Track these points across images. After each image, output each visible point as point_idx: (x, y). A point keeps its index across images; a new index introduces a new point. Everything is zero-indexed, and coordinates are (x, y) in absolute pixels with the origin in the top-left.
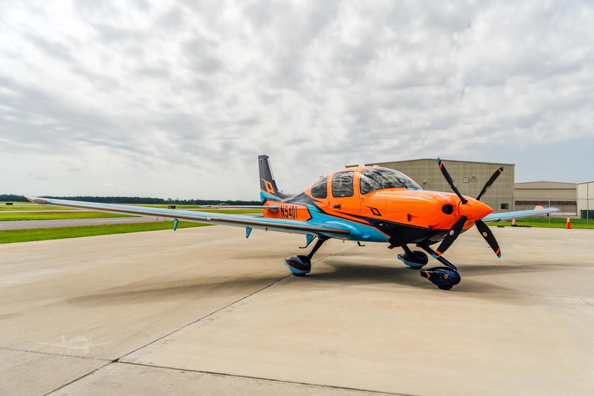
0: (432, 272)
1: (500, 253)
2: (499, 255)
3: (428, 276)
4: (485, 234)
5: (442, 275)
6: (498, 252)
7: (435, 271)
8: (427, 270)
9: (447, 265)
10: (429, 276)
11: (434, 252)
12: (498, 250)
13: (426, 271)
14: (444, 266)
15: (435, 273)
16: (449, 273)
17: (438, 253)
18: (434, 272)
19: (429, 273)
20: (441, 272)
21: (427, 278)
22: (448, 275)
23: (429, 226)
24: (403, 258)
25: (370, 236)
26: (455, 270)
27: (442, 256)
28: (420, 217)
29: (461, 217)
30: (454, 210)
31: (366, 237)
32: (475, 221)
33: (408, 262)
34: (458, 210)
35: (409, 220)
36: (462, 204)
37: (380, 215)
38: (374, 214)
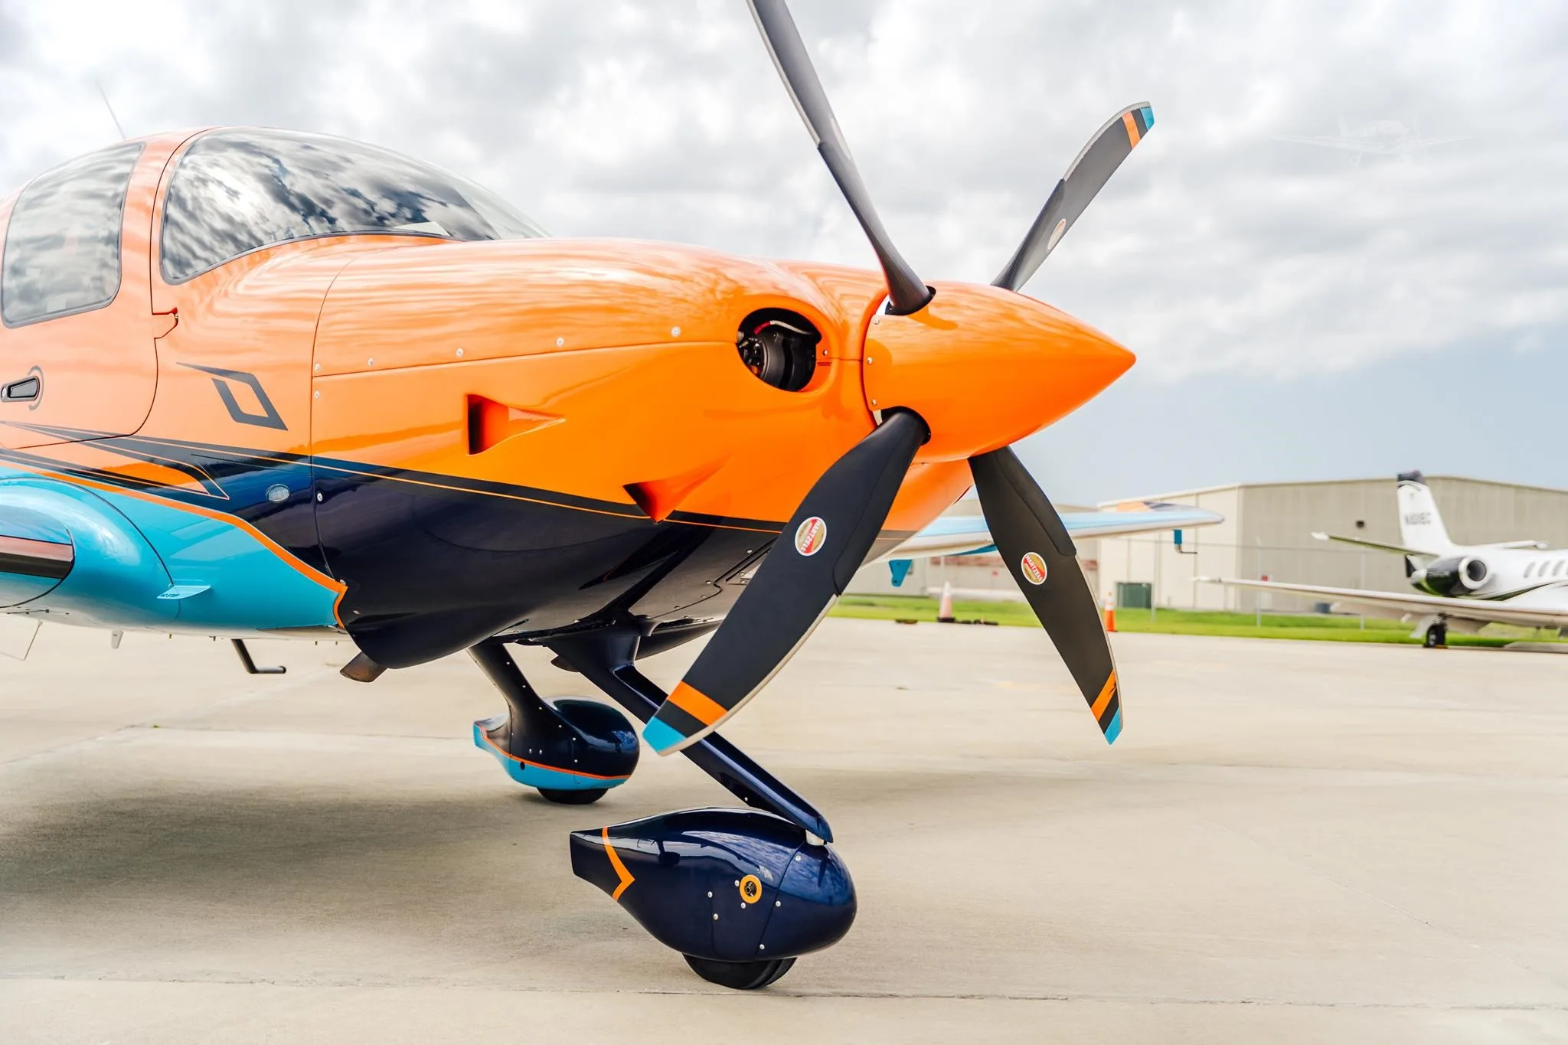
0: (650, 847)
1: (1114, 705)
2: (1108, 718)
3: (618, 881)
4: (1035, 566)
5: (723, 874)
6: (1104, 699)
7: (670, 846)
8: (614, 832)
9: (756, 799)
10: (627, 879)
11: (659, 695)
12: (1108, 686)
13: (607, 842)
14: (737, 806)
15: (675, 856)
16: (772, 858)
17: (695, 703)
18: (661, 847)
19: (632, 862)
20: (708, 848)
21: (610, 891)
22: (768, 874)
23: (633, 489)
24: (501, 742)
25: (208, 587)
26: (813, 839)
27: (721, 731)
28: (558, 416)
29: (878, 416)
30: (831, 358)
31: (183, 591)
32: (973, 461)
33: (527, 763)
34: (856, 364)
35: (477, 441)
36: (890, 311)
37: (273, 420)
38: (238, 415)
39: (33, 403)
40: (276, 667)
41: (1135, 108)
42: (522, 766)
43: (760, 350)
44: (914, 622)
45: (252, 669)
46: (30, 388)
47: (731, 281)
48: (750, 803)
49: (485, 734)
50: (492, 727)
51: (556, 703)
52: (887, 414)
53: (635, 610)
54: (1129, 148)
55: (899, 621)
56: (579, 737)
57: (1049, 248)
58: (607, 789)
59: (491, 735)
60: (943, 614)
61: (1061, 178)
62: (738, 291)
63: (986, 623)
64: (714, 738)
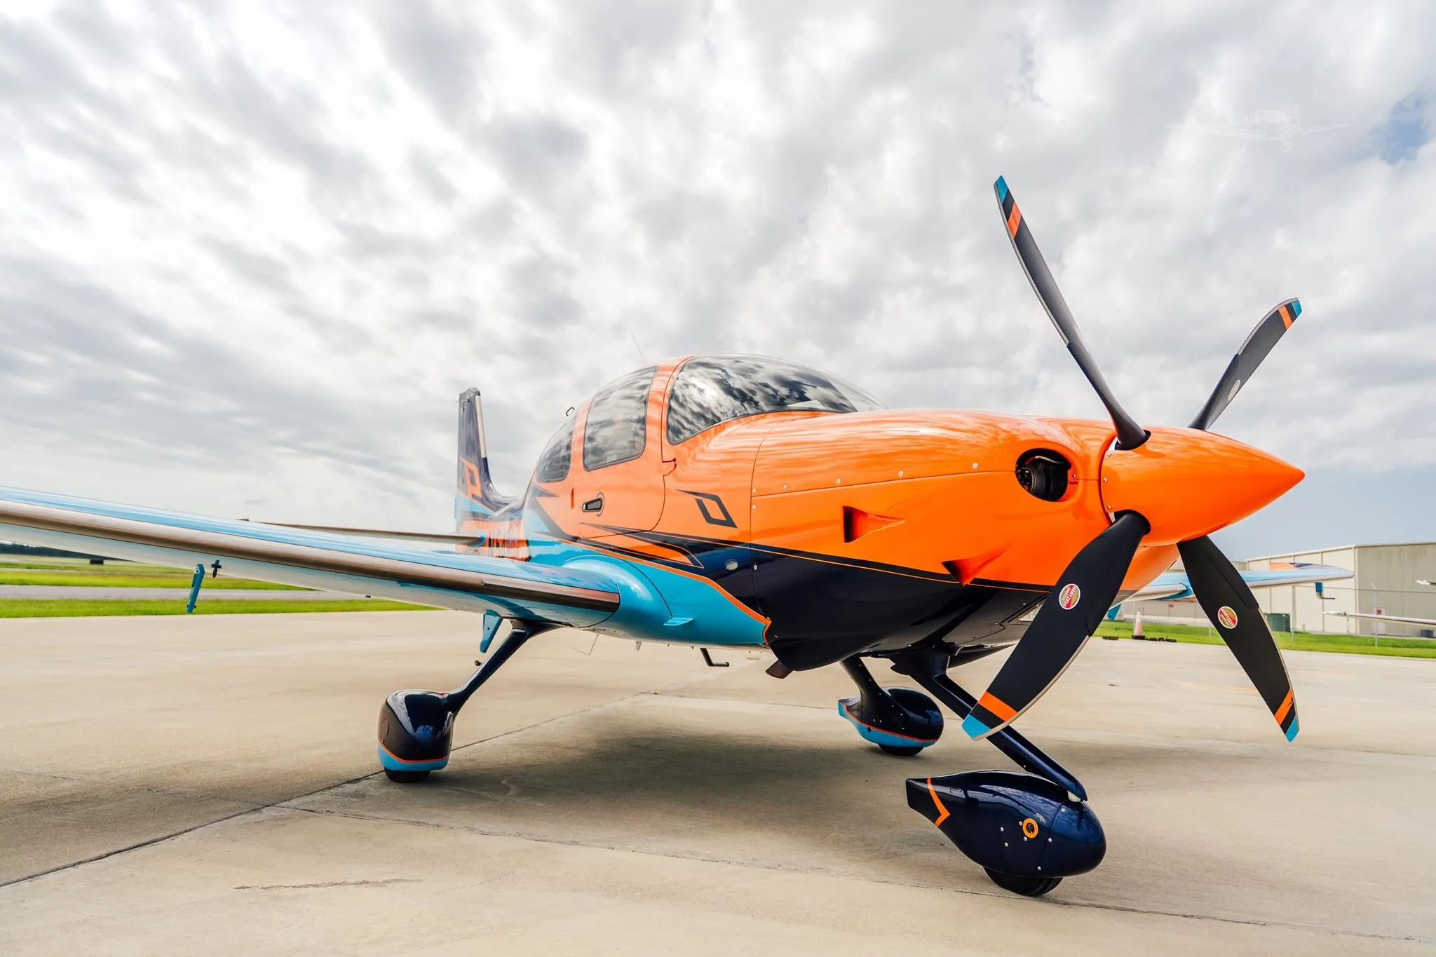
0: (958, 793)
1: (1292, 713)
2: (1288, 723)
3: (939, 814)
4: (1228, 615)
5: (1013, 816)
6: (1284, 709)
7: (972, 794)
8: (935, 782)
9: (1030, 766)
10: (945, 814)
11: (972, 701)
12: (1287, 700)
13: (930, 787)
14: (1020, 771)
15: (975, 801)
16: (1042, 807)
17: (996, 706)
18: (966, 794)
19: (947, 801)
20: (997, 797)
21: (934, 820)
22: (1042, 819)
23: (947, 564)
24: (855, 713)
25: (691, 619)
26: (1072, 797)
27: (1013, 726)
28: (899, 519)
29: (1112, 516)
30: (1078, 479)
31: (677, 621)
32: (1179, 545)
33: (872, 728)
34: (1096, 482)
35: (850, 535)
36: (1118, 447)
37: (729, 522)
38: (709, 519)
39: (599, 513)
40: (723, 662)
41: (1287, 303)
42: (869, 730)
43: (1029, 475)
44: (1115, 638)
45: (710, 663)
46: (597, 505)
47: (1005, 431)
48: (1027, 769)
49: (846, 707)
50: (851, 704)
51: (890, 691)
52: (1118, 515)
53: (946, 639)
54: (1285, 330)
55: (1105, 638)
56: (904, 713)
57: (1229, 400)
58: (922, 748)
59: (849, 709)
60: (1136, 633)
61: (1236, 353)
62: (1012, 438)
63: (1168, 640)
64: (1009, 730)
